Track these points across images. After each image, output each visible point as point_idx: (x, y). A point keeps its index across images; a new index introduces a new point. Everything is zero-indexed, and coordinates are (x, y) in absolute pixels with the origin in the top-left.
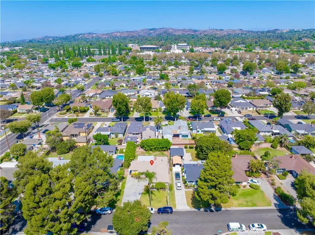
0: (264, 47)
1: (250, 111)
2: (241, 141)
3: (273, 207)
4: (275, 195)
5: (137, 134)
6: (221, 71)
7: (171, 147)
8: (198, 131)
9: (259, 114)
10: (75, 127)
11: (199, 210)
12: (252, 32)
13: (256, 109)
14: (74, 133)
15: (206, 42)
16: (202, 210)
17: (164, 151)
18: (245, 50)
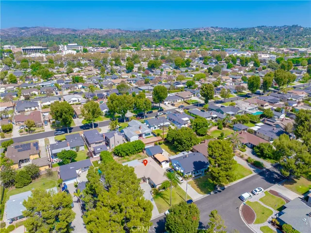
0: (149, 46)
1: (180, 103)
2: (199, 128)
3: (254, 174)
4: (249, 165)
5: (100, 143)
6: (129, 69)
7: (146, 147)
8: (155, 128)
9: (189, 104)
10: (19, 151)
11: (210, 194)
12: (130, 31)
13: (184, 100)
14: (24, 158)
15: (92, 42)
16: (212, 193)
17: (139, 152)
18: (135, 49)
